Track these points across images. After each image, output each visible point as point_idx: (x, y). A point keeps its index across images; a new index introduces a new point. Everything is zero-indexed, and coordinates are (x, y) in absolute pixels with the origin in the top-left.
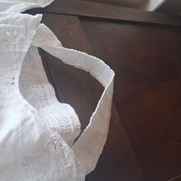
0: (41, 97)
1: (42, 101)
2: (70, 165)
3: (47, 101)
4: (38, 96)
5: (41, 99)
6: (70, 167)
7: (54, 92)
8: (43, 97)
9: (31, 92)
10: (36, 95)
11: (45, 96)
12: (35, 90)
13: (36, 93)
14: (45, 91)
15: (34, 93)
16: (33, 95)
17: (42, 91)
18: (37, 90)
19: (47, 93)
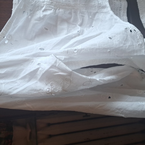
0: (118, 8)
1: (117, 11)
2: (141, 43)
3: (120, 11)
4: (116, 6)
5: (117, 9)
6: (141, 44)
7: (127, 6)
8: (119, 8)
9: (113, 3)
10: (115, 5)
11: (120, 8)
12: (115, 2)
13: (115, 4)
14: (121, 4)
15: (114, 4)
16: (114, 5)
17: (119, 4)
18: (116, 2)
19: (122, 6)
